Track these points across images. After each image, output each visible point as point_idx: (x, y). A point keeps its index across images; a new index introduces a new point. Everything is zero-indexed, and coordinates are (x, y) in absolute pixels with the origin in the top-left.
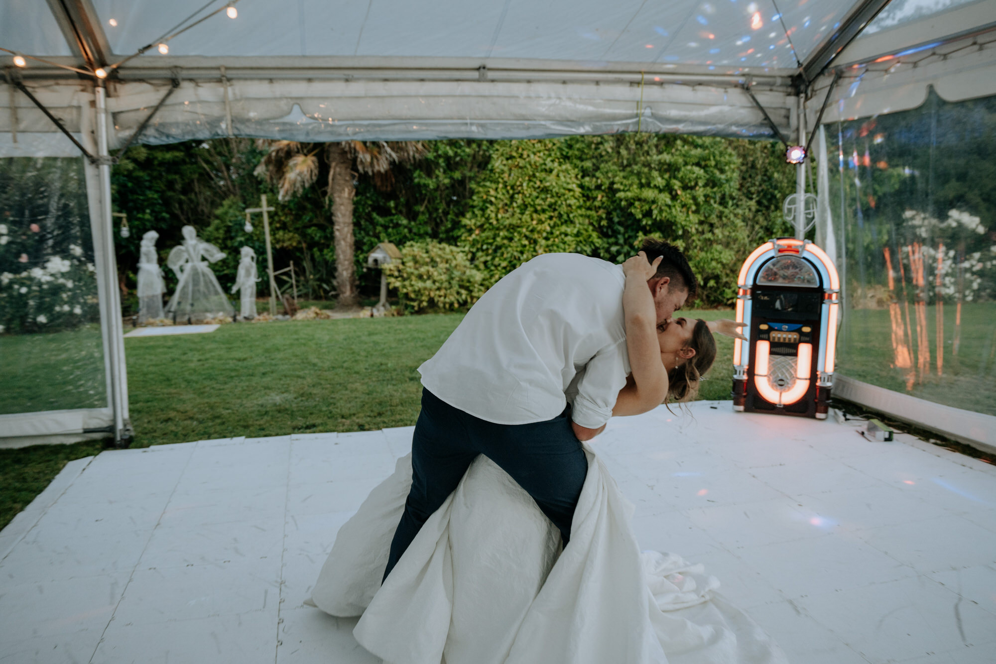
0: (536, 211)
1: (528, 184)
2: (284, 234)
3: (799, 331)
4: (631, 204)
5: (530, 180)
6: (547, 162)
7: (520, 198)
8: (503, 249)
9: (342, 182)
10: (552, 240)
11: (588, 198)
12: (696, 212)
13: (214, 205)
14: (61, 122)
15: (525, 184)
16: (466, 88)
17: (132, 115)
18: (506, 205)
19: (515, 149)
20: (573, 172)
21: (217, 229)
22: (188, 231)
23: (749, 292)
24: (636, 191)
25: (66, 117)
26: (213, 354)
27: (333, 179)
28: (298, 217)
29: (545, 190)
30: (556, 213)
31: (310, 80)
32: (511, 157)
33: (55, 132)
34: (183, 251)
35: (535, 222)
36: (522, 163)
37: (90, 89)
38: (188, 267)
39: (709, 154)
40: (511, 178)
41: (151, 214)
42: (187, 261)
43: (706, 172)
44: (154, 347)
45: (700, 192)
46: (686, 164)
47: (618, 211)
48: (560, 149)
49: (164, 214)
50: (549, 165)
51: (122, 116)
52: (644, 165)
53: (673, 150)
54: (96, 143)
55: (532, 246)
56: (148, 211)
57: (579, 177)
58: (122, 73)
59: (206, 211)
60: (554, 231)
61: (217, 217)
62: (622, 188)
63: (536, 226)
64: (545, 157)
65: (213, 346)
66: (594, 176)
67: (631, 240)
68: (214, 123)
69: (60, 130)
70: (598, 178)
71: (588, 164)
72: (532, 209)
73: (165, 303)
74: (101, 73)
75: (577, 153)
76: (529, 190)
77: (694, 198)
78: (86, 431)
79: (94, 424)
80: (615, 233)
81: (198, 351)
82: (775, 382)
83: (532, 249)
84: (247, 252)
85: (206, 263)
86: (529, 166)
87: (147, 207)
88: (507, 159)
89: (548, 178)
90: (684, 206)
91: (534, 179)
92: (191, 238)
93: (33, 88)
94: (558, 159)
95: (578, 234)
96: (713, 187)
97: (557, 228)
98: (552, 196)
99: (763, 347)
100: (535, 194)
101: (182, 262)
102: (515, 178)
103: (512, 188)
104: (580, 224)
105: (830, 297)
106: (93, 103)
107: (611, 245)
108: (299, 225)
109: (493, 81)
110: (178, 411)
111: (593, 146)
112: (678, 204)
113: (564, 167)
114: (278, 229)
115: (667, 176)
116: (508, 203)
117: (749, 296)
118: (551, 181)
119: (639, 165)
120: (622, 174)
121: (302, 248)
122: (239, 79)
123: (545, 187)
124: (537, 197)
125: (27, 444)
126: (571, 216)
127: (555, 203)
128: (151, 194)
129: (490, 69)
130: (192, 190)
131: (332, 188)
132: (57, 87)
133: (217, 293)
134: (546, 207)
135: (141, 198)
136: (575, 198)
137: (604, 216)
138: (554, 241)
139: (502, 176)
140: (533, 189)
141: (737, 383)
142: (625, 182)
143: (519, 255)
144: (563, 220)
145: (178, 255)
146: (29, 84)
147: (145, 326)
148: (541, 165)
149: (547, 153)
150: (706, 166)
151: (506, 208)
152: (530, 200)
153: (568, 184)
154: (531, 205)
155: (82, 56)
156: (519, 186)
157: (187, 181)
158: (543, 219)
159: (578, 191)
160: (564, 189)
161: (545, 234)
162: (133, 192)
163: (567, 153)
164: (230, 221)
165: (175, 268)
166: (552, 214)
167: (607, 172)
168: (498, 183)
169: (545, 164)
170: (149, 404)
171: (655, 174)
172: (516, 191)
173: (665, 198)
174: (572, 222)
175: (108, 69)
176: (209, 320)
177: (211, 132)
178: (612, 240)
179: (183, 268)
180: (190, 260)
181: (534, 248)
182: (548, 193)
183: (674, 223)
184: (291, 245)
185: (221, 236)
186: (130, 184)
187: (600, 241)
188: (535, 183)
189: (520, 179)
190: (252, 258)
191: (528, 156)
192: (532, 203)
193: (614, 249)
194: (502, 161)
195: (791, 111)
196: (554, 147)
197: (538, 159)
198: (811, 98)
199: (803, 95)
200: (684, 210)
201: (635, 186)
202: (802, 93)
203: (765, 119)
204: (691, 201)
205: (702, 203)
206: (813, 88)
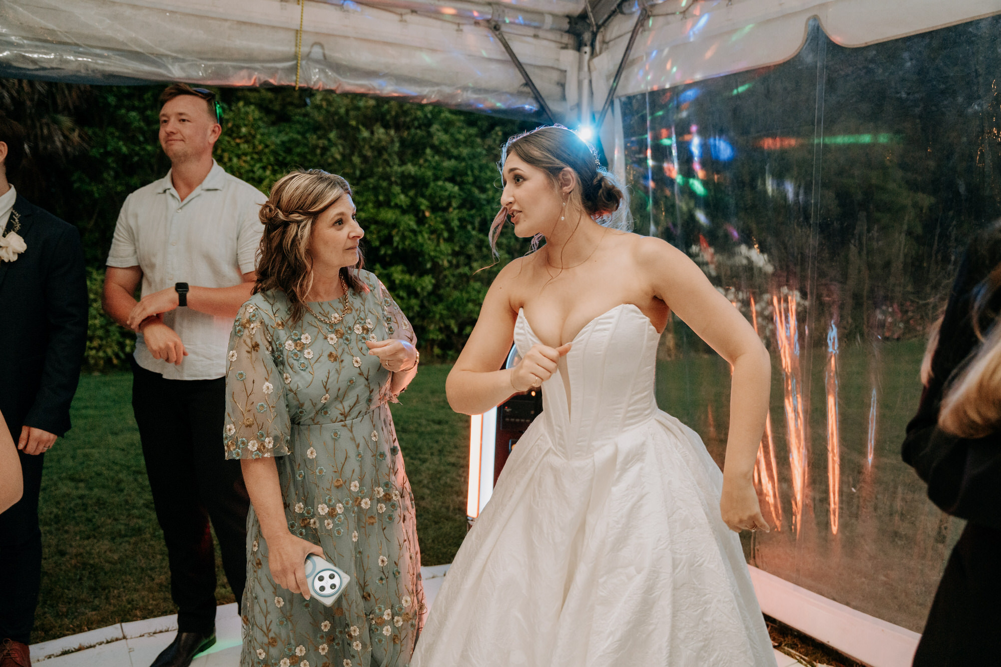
12: (450, 240)
24: (372, 211)
39: (466, 167)
43: (461, 189)
45: (454, 215)
46: (436, 178)
48: (274, 153)
50: (259, 173)
52: (382, 178)
53: (421, 161)
75: (296, 159)
77: (447, 223)
90: (433, 232)
96: (469, 210)
111: (318, 151)
112: (425, 229)
115: (412, 193)
119: (376, 178)
148: (248, 172)
149: (256, 156)
150: (462, 182)
169: (253, 172)
171: (397, 189)
173: (409, 221)
183: (421, 253)
191: (230, 160)
195: (568, 74)
196: (267, 150)
197: (243, 164)
198: (600, 53)
199: (587, 49)
200: (433, 236)
201: (370, 205)
202: (586, 45)
203: (526, 85)
204: (442, 226)
205: (456, 229)
206: (603, 36)
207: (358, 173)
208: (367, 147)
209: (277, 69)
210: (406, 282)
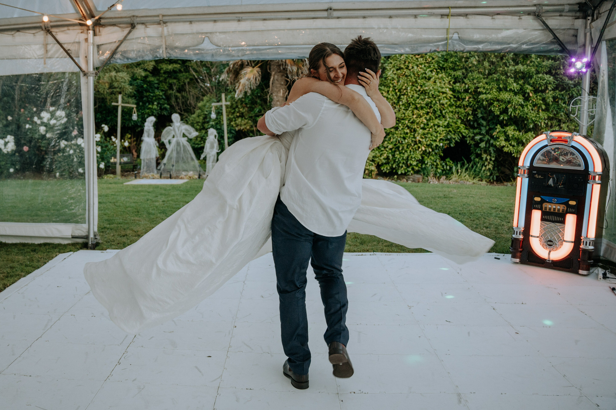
0: (416, 108)
1: (411, 88)
2: (242, 121)
3: (567, 204)
4: (491, 104)
5: (413, 85)
6: (426, 72)
7: (405, 99)
8: (391, 135)
9: (278, 85)
10: (428, 129)
11: (459, 99)
12: (547, 110)
13: (198, 99)
14: (69, 52)
15: (409, 88)
16: (319, 23)
17: (108, 46)
18: (395, 103)
19: (403, 62)
20: (447, 80)
21: (199, 116)
22: (176, 117)
23: (526, 171)
24: (495, 94)
25: (72, 48)
26: (173, 198)
27: (272, 84)
28: (251, 109)
29: (424, 93)
30: (431, 110)
31: (215, 21)
32: (400, 69)
33: (65, 57)
34: (171, 130)
35: (415, 116)
36: (407, 72)
37: (86, 31)
38: (174, 141)
39: (560, 64)
40: (399, 84)
41: (157, 106)
42: (174, 137)
43: (556, 78)
44: (140, 192)
45: (549, 95)
46: (538, 72)
47: (482, 109)
48: (438, 62)
49: (166, 105)
50: (429, 74)
51: (103, 47)
52: (502, 74)
53: (528, 62)
54: (87, 62)
55: (413, 134)
56: (155, 103)
57: (451, 83)
58: (103, 21)
59: (193, 104)
60: (429, 123)
61: (200, 108)
62: (484, 91)
63: (415, 119)
64: (425, 68)
65: (176, 193)
66: (464, 82)
67: (491, 132)
68: (155, 49)
69: (68, 56)
70: (466, 84)
71: (459, 73)
72: (414, 107)
73: (158, 164)
74: (89, 22)
75: (451, 65)
76: (412, 92)
77: (544, 100)
78: (73, 237)
79: (78, 233)
80: (480, 125)
81: (165, 195)
82: (545, 242)
83: (412, 136)
84: (212, 132)
85: (186, 139)
86: (413, 75)
87: (155, 101)
88: (397, 70)
89: (427, 84)
90: (535, 105)
91: (416, 85)
92: (177, 121)
93: (56, 32)
94: (436, 70)
95: (448, 126)
96: (561, 91)
97: (431, 121)
98: (429, 98)
99: (537, 215)
100: (416, 95)
101: (170, 137)
102: (402, 83)
103: (399, 91)
104: (450, 118)
105: (594, 178)
106: (86, 40)
107: (476, 134)
108: (252, 114)
109: (338, 18)
110: (133, 231)
111: (463, 60)
112: (529, 104)
113: (440, 75)
114: (238, 117)
115: (521, 82)
116: (396, 102)
117: (526, 175)
118: (429, 86)
119: (498, 74)
120: (485, 81)
121: (253, 131)
122: (171, 22)
123: (424, 90)
124: (418, 98)
125: (42, 241)
126: (444, 112)
127: (431, 102)
128: (157, 92)
129: (334, 10)
130: (185, 90)
131: (272, 90)
132: (68, 31)
133: (192, 159)
134: (423, 105)
135: (152, 95)
136: (447, 99)
137: (470, 112)
138: (429, 130)
139: (393, 82)
140: (415, 92)
141: (515, 241)
142: (486, 86)
143: (402, 140)
144: (437, 115)
145: (168, 133)
146: (54, 30)
147: (142, 178)
148: (423, 74)
149: (427, 65)
150: (556, 73)
151: (395, 105)
152: (412, 100)
153: (442, 88)
154: (413, 104)
155: (80, 13)
156: (405, 89)
157: (182, 83)
158: (421, 114)
159: (450, 93)
160: (439, 92)
161: (422, 125)
162: (147, 91)
163: (444, 65)
164: (207, 111)
165: (166, 141)
166: (429, 111)
167: (473, 80)
168: (390, 87)
169: (425, 73)
170: (119, 225)
171: (511, 80)
172: (402, 93)
173: (519, 99)
174: (444, 117)
175: (94, 19)
176: (183, 176)
177: (153, 56)
178: (477, 131)
179: (171, 141)
180: (175, 136)
181: (414, 135)
182: (426, 95)
183: (527, 119)
184: (246, 128)
185: (201, 121)
186: (145, 86)
187: (467, 131)
188: (417, 87)
189: (406, 85)
190: (215, 136)
191: (413, 67)
192: (413, 102)
193: (478, 137)
194: (393, 71)
195: (579, 31)
196: (433, 61)
197: (420, 70)
198: (597, 19)
199: (590, 18)
200: (536, 108)
201: (494, 90)
202: (589, 16)
203: (554, 39)
204: (541, 102)
205: (551, 103)
206: (599, 11)
207: (487, 71)
208: (493, 56)
209: (439, 45)
210: (516, 136)
